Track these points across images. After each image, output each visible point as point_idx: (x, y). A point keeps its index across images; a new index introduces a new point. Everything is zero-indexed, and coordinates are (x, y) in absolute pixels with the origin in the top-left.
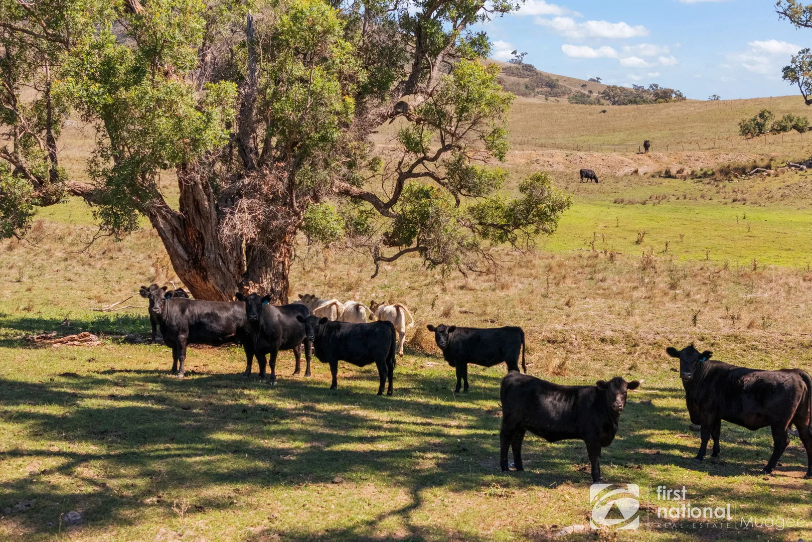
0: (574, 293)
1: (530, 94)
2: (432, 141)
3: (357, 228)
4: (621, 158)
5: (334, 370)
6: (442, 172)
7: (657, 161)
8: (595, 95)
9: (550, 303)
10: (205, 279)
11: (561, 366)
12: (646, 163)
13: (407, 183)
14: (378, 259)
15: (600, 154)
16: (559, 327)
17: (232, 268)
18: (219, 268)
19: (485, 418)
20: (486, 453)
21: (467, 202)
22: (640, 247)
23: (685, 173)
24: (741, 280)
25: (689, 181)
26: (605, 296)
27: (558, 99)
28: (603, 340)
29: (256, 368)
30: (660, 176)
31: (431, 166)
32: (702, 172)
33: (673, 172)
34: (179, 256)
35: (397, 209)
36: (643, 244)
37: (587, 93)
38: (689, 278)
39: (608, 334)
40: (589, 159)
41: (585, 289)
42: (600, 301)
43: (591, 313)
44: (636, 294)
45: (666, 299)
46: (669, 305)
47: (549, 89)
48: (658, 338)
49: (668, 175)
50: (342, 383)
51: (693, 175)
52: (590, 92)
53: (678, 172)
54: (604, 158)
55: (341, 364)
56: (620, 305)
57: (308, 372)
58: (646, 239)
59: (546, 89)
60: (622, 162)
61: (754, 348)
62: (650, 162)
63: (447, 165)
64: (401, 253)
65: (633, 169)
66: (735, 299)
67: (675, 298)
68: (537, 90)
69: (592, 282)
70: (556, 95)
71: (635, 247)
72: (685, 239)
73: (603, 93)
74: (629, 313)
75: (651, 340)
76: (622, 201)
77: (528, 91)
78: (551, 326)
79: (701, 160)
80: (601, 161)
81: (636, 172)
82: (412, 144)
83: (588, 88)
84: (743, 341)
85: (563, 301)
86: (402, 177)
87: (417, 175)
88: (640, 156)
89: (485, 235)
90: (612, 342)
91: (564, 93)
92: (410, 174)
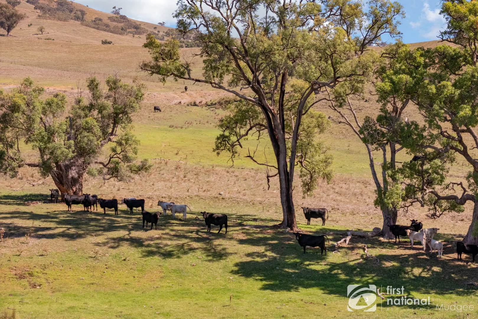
0: (154, 180)
1: (124, 33)
2: (119, 149)
3: (100, 172)
4: (174, 95)
5: (104, 209)
6: (121, 157)
7: (191, 96)
8: (161, 33)
9: (148, 184)
10: (63, 186)
11: (152, 205)
12: (185, 97)
13: (112, 159)
14: (104, 179)
15: (164, 93)
16: (151, 194)
17: (70, 183)
18: (67, 184)
19: (139, 219)
20: (140, 225)
21: (126, 164)
22: (177, 156)
23: (203, 103)
24: (207, 173)
25: (204, 108)
26: (164, 181)
27: (141, 36)
28: (162, 197)
29: (86, 210)
30: (191, 105)
31: (118, 156)
32: (211, 102)
33: (197, 103)
34: (57, 181)
35: (109, 166)
36: (178, 155)
37: (157, 32)
38: (191, 172)
39: (164, 195)
40: (158, 96)
41: (158, 178)
42: (162, 183)
43: (160, 187)
44: (174, 180)
45: (182, 181)
46: (183, 184)
47: (135, 30)
48: (177, 196)
49: (195, 105)
50: (106, 212)
51: (207, 105)
52: (159, 32)
53: (200, 103)
54: (166, 95)
55: (106, 208)
56: (169, 184)
57: (97, 210)
58: (180, 153)
59: (133, 30)
60: (174, 97)
61: (202, 198)
62: (187, 97)
63: (122, 155)
64: (111, 178)
65: (179, 101)
66: (204, 181)
67: (185, 182)
68: (128, 30)
69: (160, 175)
70: (139, 33)
71: (176, 156)
72: (194, 152)
73: (166, 33)
74: (171, 188)
75: (175, 197)
76: (173, 126)
77: (122, 31)
78: (149, 194)
79: (211, 95)
80: (164, 97)
81: (180, 102)
82: (114, 150)
83: (158, 29)
84: (200, 196)
85: (151, 183)
86: (111, 158)
87: (115, 158)
88: (182, 94)
89: (131, 172)
90: (165, 198)
91: (144, 33)
92: (113, 157)
